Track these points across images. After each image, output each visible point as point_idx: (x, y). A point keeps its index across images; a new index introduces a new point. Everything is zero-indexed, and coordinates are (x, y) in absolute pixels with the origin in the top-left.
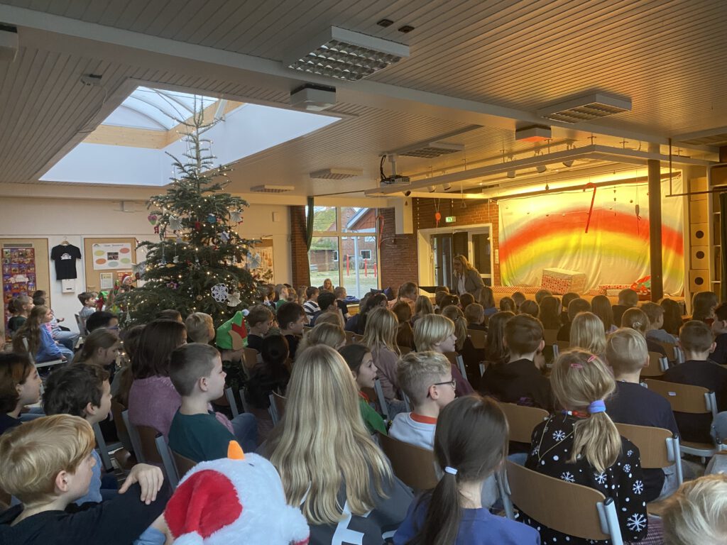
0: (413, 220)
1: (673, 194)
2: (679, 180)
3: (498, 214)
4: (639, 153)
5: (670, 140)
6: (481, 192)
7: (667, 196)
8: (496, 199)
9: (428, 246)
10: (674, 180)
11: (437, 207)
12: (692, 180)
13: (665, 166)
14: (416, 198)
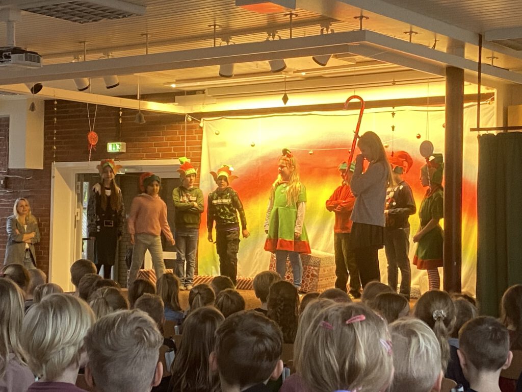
0: (45, 144)
1: (481, 127)
2: (490, 107)
3: (201, 143)
4: (433, 53)
5: (480, 37)
6: (173, 101)
7: (472, 130)
8: (199, 116)
9: (72, 195)
10: (484, 105)
11: (92, 122)
12: (510, 108)
13: (471, 81)
14: (53, 101)
